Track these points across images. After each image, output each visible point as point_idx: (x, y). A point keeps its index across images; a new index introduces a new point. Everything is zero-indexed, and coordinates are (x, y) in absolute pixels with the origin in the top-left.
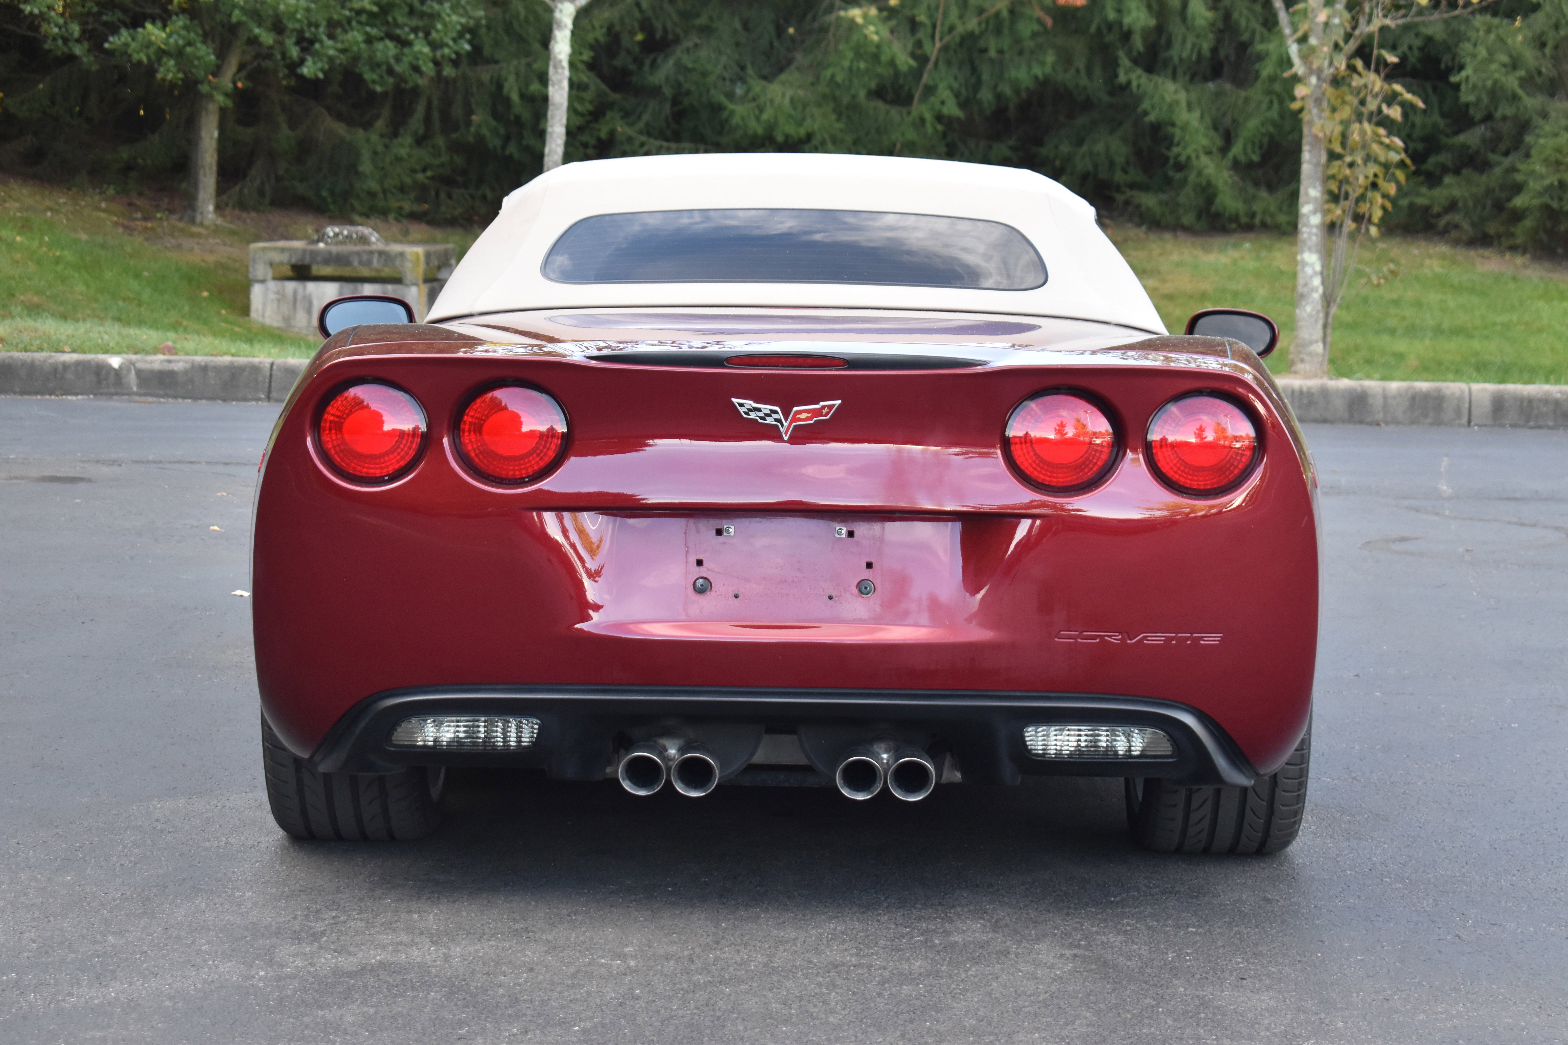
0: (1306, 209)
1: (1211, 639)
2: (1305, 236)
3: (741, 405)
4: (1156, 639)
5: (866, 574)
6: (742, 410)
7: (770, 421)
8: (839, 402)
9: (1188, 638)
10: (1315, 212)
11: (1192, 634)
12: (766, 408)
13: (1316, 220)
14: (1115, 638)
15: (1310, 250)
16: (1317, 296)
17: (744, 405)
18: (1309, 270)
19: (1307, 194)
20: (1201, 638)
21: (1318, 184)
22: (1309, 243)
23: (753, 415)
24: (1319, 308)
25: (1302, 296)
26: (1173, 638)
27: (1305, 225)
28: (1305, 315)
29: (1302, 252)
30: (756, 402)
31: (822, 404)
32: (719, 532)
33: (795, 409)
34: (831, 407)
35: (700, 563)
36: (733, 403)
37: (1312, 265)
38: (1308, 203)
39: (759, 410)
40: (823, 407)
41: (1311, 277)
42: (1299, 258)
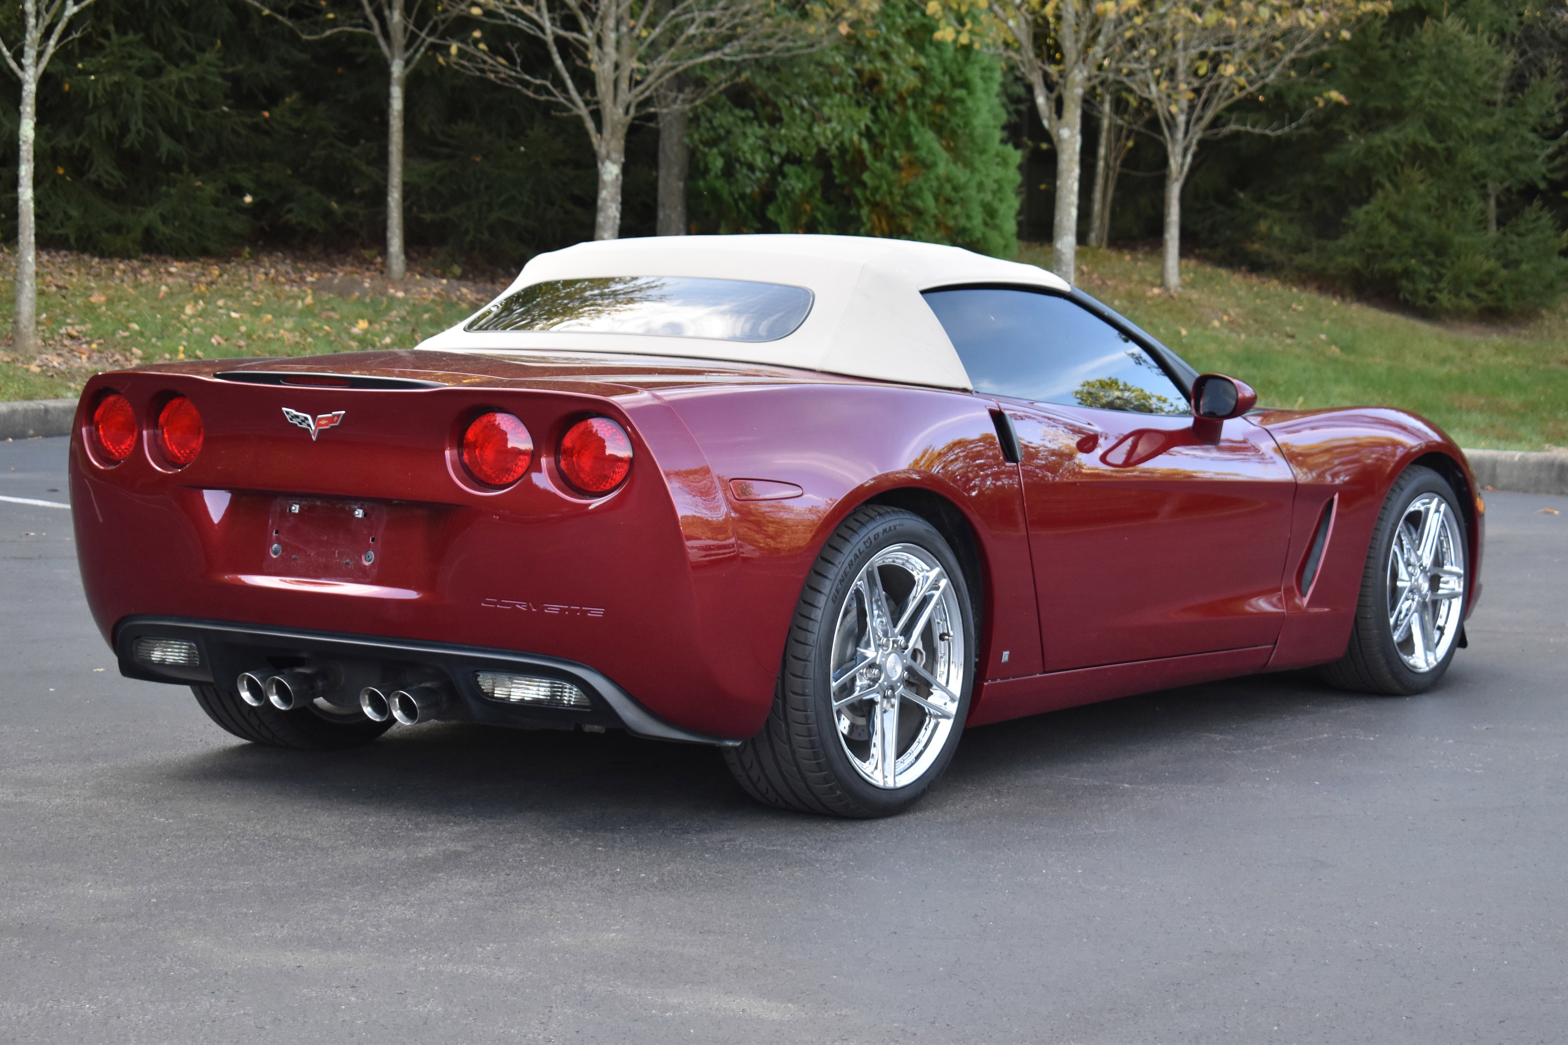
1: (597, 612)
3: (288, 413)
4: (553, 609)
6: (288, 417)
7: (304, 426)
8: (343, 412)
9: (577, 611)
11: (581, 607)
12: (302, 415)
14: (522, 606)
20: (589, 611)
23: (295, 421)
26: (566, 610)
30: (297, 411)
33: (319, 416)
34: (338, 416)
35: (277, 532)
36: (282, 411)
39: (298, 417)
40: (334, 416)
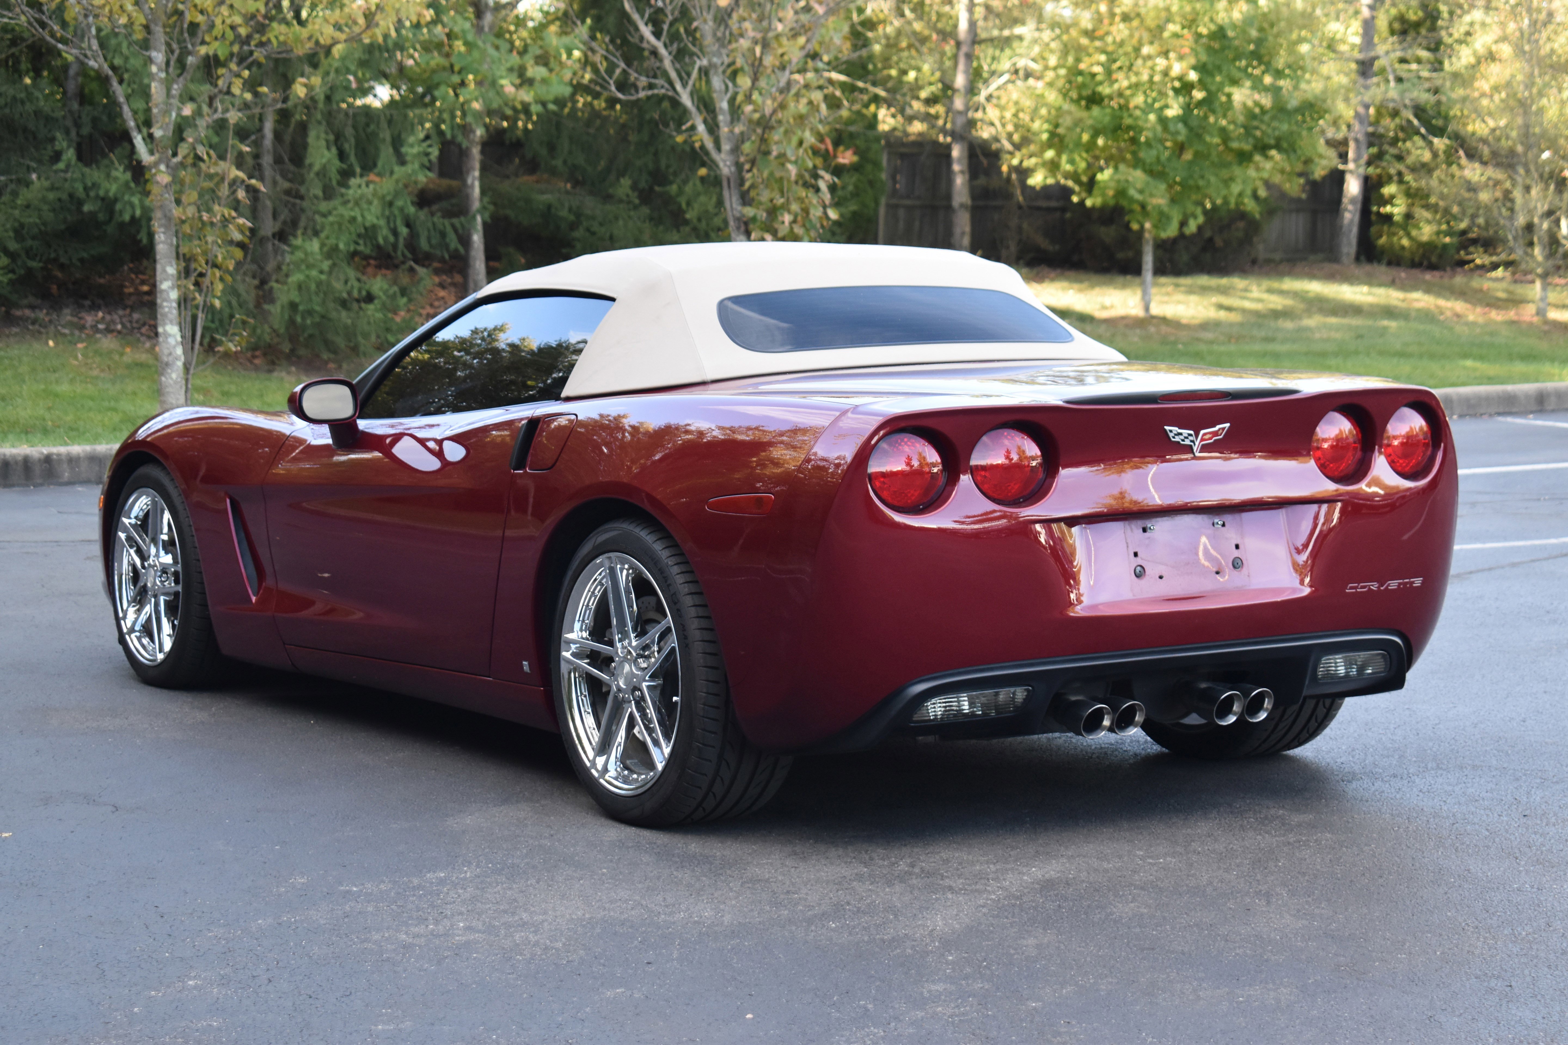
0: (165, 285)
1: (1418, 582)
2: (167, 310)
4: (1394, 585)
5: (1236, 554)
6: (1171, 435)
7: (1187, 442)
8: (1227, 425)
9: (1408, 583)
10: (172, 288)
11: (1410, 579)
12: (1185, 432)
13: (174, 295)
14: (1374, 586)
15: (171, 323)
16: (180, 364)
17: (1172, 430)
18: (172, 341)
19: (164, 271)
20: (1414, 582)
21: (174, 262)
22: (170, 316)
23: (1177, 439)
24: (182, 375)
25: (167, 364)
26: (1401, 584)
27: (165, 300)
28: (171, 382)
29: (164, 325)
30: (1179, 428)
31: (1218, 427)
32: (1144, 530)
33: (1201, 432)
34: (1223, 429)
35: (1136, 554)
36: (1165, 430)
37: (174, 336)
38: (166, 280)
39: (1181, 434)
40: (1219, 429)
41: (174, 347)
42: (160, 330)
